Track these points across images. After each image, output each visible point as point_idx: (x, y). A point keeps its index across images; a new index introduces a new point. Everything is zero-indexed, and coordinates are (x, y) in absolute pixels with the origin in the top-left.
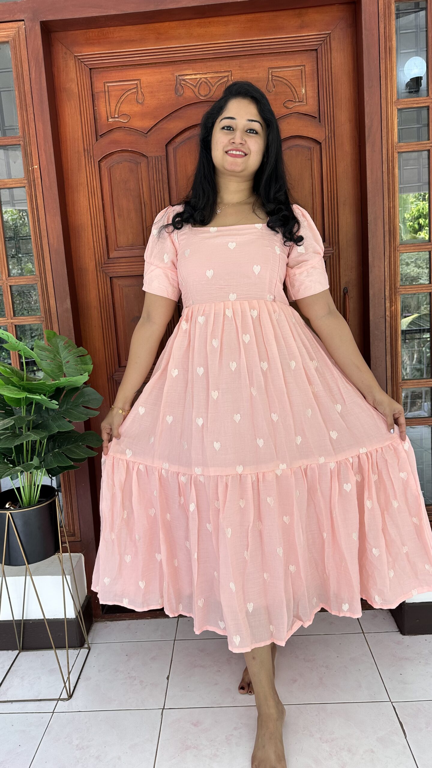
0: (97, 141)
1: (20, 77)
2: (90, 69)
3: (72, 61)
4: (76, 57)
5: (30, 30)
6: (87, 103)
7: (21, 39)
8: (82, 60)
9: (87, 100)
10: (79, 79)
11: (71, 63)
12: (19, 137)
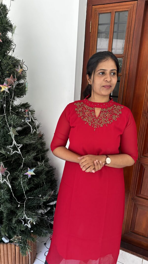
1: (129, 27)
5: (139, 6)
7: (134, 9)
12: (123, 55)
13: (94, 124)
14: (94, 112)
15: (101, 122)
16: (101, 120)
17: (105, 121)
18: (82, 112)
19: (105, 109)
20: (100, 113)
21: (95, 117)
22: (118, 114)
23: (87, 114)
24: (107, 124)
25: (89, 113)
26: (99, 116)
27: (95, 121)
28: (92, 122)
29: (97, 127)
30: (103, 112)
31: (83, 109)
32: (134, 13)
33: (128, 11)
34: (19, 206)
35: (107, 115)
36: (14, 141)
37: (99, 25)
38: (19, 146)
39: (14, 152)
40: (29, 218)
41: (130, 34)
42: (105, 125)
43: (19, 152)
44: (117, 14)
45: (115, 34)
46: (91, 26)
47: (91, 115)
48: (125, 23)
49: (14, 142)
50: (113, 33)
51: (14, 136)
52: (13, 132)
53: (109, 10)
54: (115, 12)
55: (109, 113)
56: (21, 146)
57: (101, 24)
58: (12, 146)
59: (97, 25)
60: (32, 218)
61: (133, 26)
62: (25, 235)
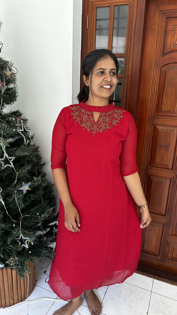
0: (162, 56)
1: (130, 23)
2: (167, 18)
3: (158, 13)
4: (161, 11)
6: (161, 36)
7: (135, 2)
8: (163, 13)
9: (162, 35)
10: (160, 23)
11: (157, 14)
12: (125, 54)
13: (93, 129)
14: (93, 116)
15: (101, 127)
16: (100, 125)
17: (105, 126)
18: (79, 117)
19: (104, 113)
20: (100, 117)
21: (94, 122)
22: (119, 119)
23: (85, 119)
24: (107, 129)
25: (87, 118)
26: (98, 121)
27: (94, 126)
28: (91, 127)
29: (96, 132)
30: (102, 116)
31: (80, 113)
32: (135, 7)
33: (128, 4)
34: (14, 226)
35: (106, 120)
36: (5, 153)
37: (97, 20)
38: (11, 159)
39: (6, 166)
40: (25, 237)
41: (131, 31)
42: (104, 130)
43: (12, 165)
44: (116, 8)
45: (115, 31)
46: (88, 22)
47: (90, 120)
48: (126, 18)
49: (6, 155)
50: (113, 29)
51: (5, 148)
52: (4, 144)
53: (107, 4)
54: (115, 6)
55: (109, 117)
56: (13, 158)
57: (99, 20)
58: (3, 159)
59: (95, 20)
60: (30, 237)
61: (134, 21)
62: (22, 256)
